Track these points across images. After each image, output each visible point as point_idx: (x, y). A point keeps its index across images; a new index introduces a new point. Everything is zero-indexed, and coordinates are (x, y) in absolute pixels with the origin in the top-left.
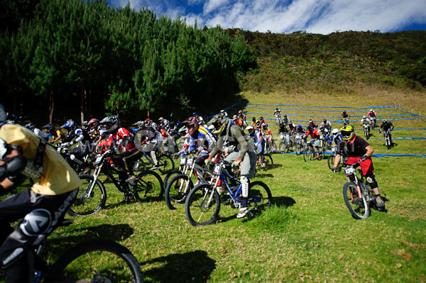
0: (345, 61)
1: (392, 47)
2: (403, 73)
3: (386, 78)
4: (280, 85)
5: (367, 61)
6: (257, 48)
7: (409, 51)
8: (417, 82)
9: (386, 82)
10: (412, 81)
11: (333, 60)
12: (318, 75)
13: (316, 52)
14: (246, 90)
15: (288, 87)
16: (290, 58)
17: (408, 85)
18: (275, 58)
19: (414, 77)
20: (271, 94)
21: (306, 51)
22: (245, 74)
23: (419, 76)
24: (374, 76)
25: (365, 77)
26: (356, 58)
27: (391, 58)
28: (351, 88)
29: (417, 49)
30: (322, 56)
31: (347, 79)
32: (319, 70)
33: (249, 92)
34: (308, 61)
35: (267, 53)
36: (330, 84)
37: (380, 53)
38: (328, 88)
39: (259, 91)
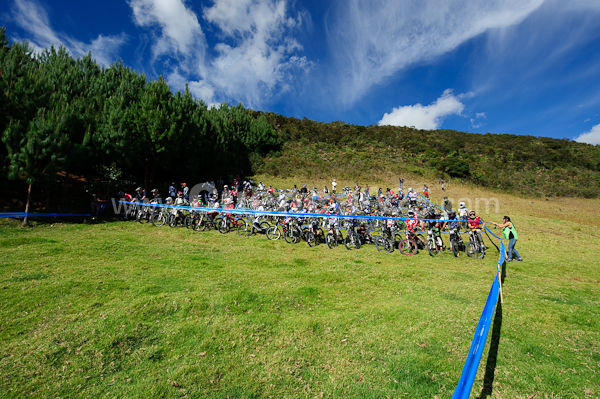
0: (377, 150)
1: (424, 141)
2: (433, 165)
3: (417, 169)
4: (301, 170)
5: (399, 152)
6: (288, 132)
7: (440, 145)
8: (445, 174)
9: (415, 172)
10: (441, 172)
11: (365, 149)
12: (348, 162)
13: (350, 140)
14: (260, 173)
15: (310, 172)
16: (321, 144)
17: (437, 176)
18: (306, 143)
19: (443, 168)
20: (289, 179)
21: (340, 138)
22: (264, 156)
23: (447, 168)
24: (404, 166)
25: (395, 166)
26: (389, 148)
27: (423, 151)
28: (380, 177)
29: (447, 144)
30: (355, 144)
31: (377, 167)
32: (350, 157)
33: (263, 176)
34: (340, 148)
35: (298, 137)
36: (358, 172)
37: (413, 145)
38: (355, 176)
39: (276, 175)
